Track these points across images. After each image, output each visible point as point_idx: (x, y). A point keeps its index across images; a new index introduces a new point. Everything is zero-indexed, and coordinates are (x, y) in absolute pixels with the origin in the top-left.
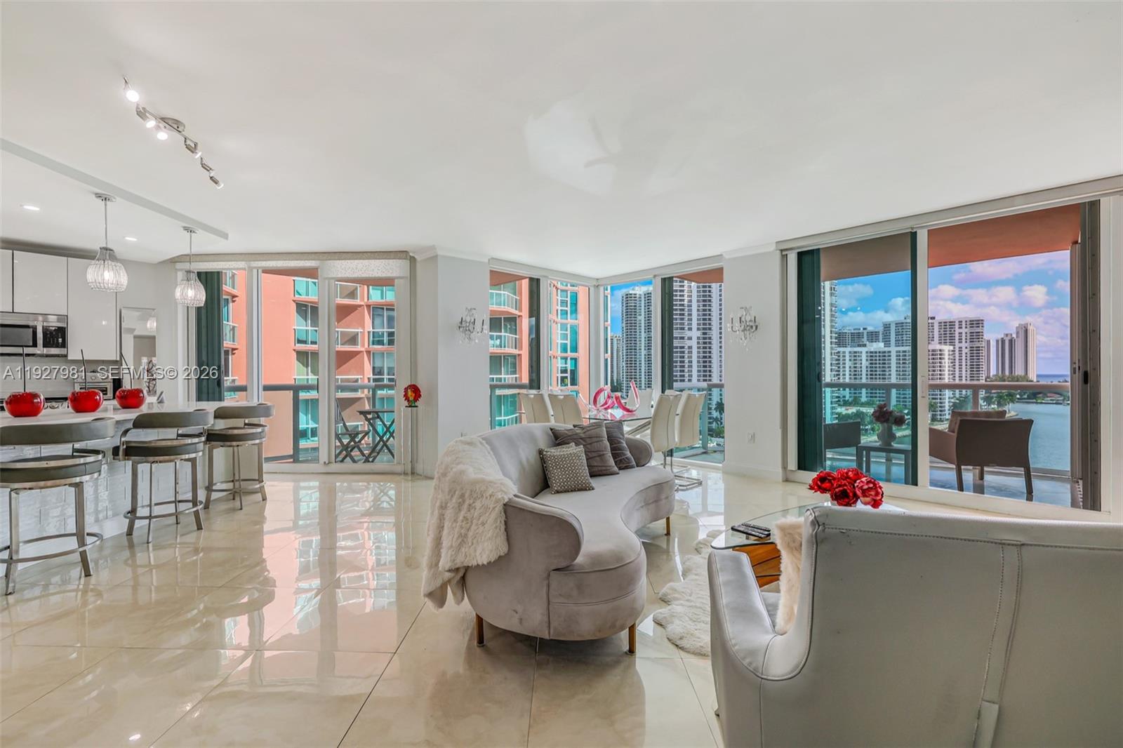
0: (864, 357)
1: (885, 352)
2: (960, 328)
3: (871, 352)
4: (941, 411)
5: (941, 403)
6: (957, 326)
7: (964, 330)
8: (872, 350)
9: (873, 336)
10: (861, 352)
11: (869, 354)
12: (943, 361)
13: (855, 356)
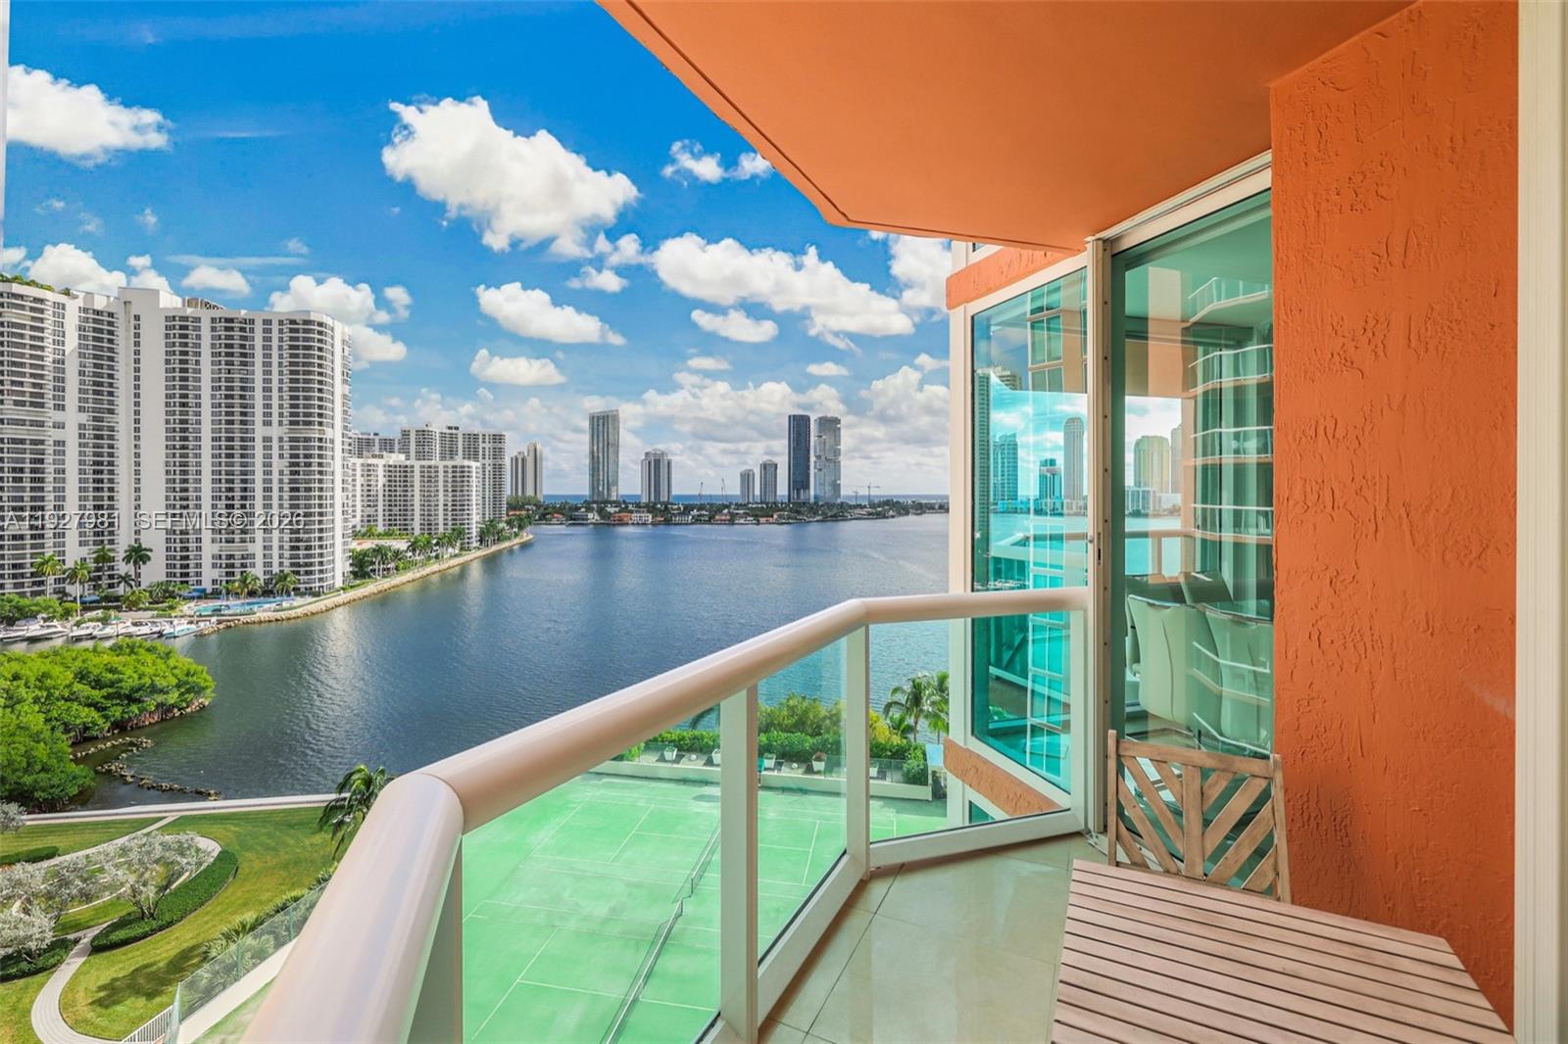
0: (381, 472)
1: (406, 467)
2: (484, 442)
3: (390, 466)
4: (468, 538)
5: (468, 529)
6: (481, 440)
7: (487, 445)
8: (391, 463)
9: (387, 445)
10: (377, 466)
11: (387, 469)
12: (471, 480)
13: (369, 470)
